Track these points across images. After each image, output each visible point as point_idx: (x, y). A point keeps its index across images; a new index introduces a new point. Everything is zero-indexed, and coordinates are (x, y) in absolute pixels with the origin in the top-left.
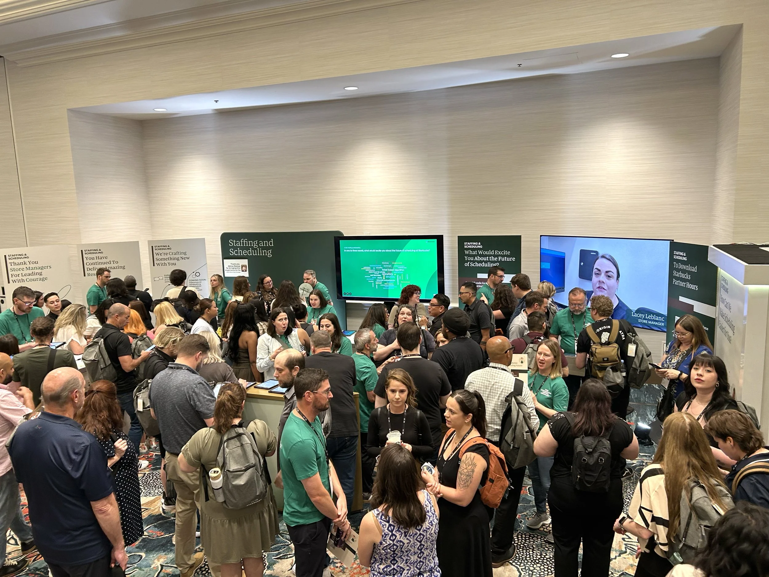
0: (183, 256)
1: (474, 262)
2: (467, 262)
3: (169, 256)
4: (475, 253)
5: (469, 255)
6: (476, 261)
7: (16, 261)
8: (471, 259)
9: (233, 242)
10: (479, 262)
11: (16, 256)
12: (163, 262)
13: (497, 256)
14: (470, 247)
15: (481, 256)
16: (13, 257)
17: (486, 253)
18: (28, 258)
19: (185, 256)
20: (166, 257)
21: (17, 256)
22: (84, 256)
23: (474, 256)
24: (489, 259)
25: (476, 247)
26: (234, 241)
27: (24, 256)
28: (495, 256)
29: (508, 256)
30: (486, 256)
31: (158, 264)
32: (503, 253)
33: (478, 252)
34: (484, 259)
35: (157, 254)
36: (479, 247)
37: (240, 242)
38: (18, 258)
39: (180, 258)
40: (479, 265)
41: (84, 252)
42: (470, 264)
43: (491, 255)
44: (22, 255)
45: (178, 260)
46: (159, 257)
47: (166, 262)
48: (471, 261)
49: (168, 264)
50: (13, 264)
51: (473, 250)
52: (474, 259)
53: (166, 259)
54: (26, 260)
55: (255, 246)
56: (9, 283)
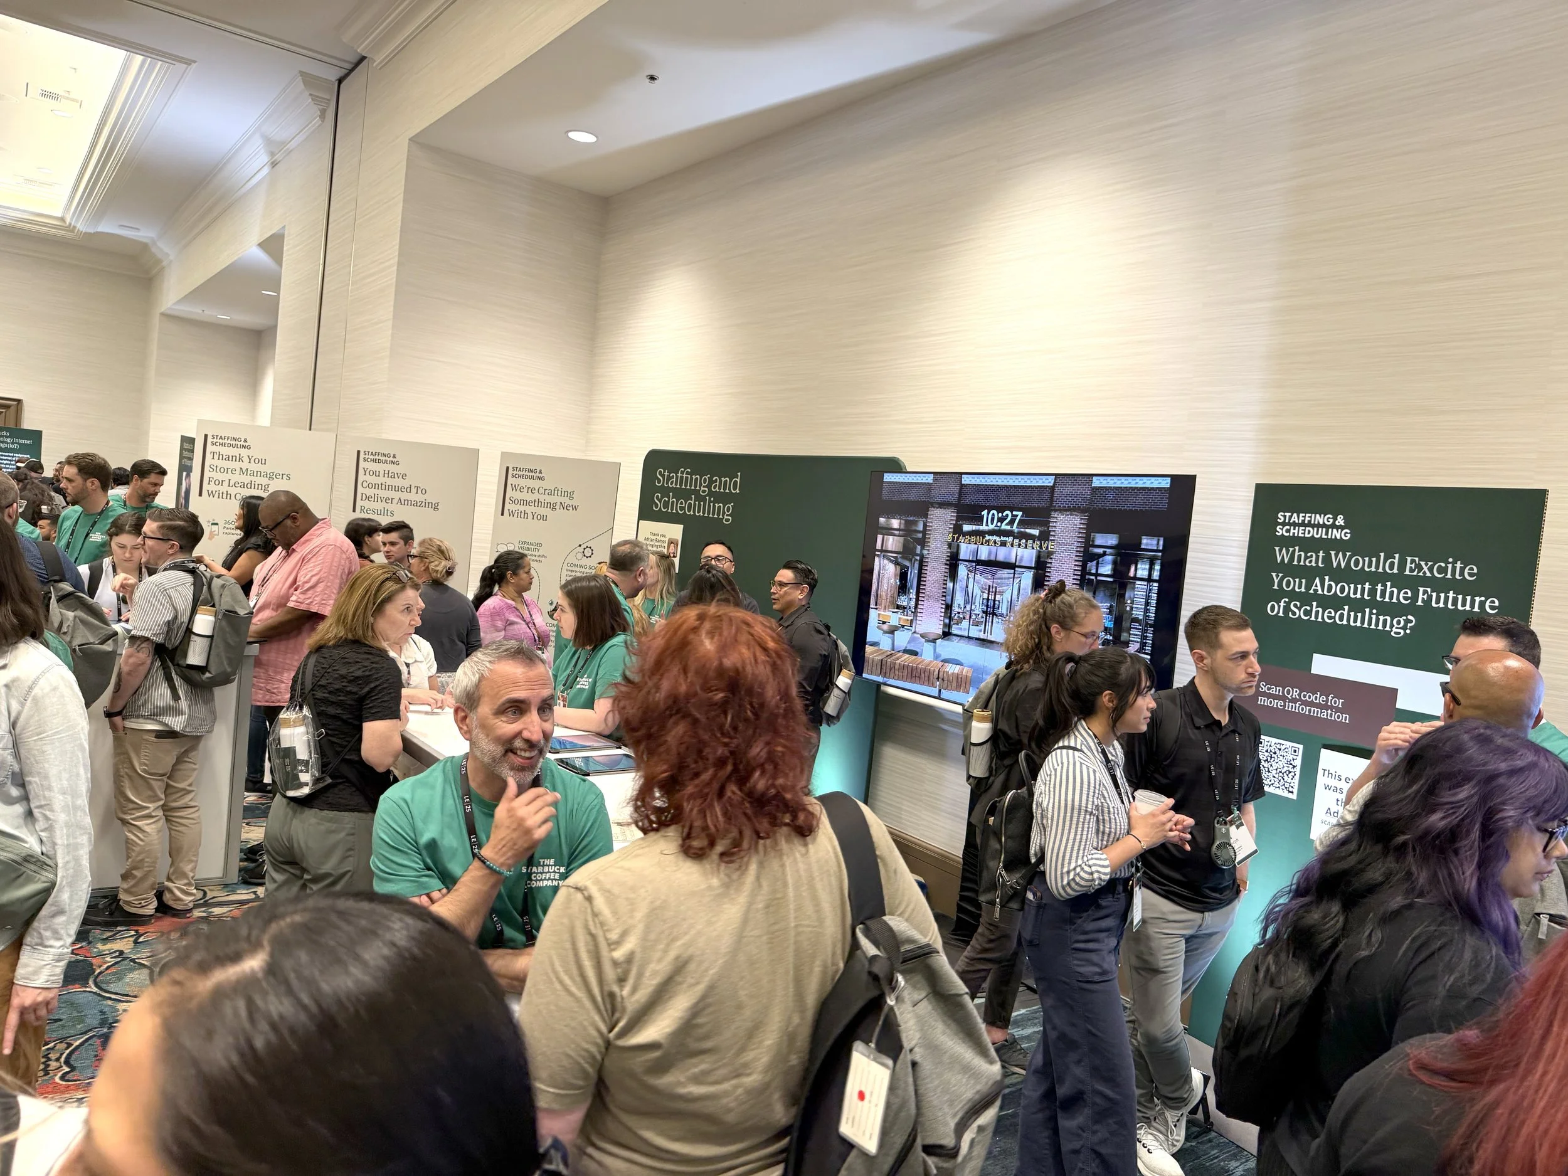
0: (566, 501)
1: (1305, 599)
2: (1278, 596)
3: (536, 496)
4: (1315, 560)
5: (1291, 570)
6: (1316, 597)
7: (225, 451)
8: (1297, 585)
9: (663, 476)
10: (1326, 602)
11: (226, 441)
12: (522, 508)
13: (1413, 583)
14: (1298, 532)
15: (1340, 575)
16: (221, 441)
17: (1364, 564)
18: (249, 448)
19: (571, 502)
20: (529, 497)
21: (229, 441)
22: (362, 464)
23: (1309, 574)
24: (1373, 592)
25: (1321, 534)
26: (666, 474)
27: (242, 443)
28: (1401, 581)
29: (1462, 587)
30: (1359, 577)
31: (511, 513)
32: (1442, 570)
33: (1327, 559)
34: (1351, 591)
35: (514, 488)
36: (1336, 534)
37: (677, 477)
38: (230, 445)
39: (558, 504)
40: (1325, 616)
41: (362, 456)
42: (1287, 609)
43: (1383, 578)
44: (239, 440)
45: (554, 509)
46: (517, 495)
47: (529, 509)
48: (1293, 595)
49: (530, 516)
50: (216, 457)
51: (1309, 545)
52: (1308, 587)
53: (529, 503)
54: (244, 452)
55: (703, 490)
56: (200, 495)
